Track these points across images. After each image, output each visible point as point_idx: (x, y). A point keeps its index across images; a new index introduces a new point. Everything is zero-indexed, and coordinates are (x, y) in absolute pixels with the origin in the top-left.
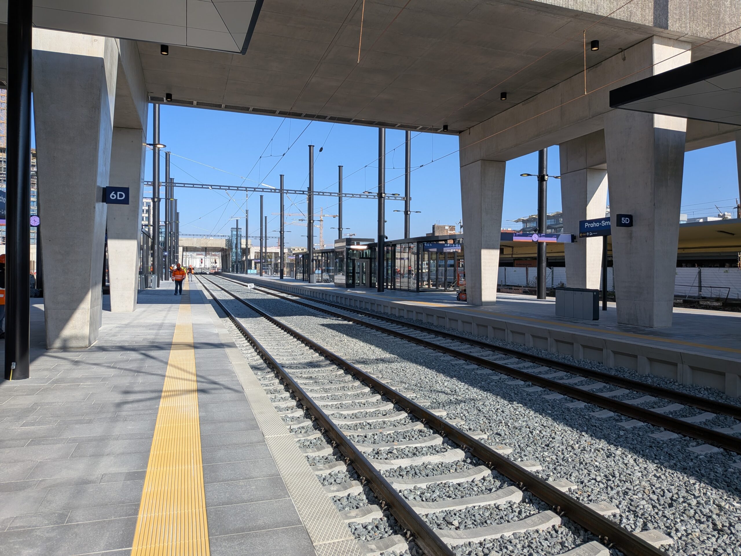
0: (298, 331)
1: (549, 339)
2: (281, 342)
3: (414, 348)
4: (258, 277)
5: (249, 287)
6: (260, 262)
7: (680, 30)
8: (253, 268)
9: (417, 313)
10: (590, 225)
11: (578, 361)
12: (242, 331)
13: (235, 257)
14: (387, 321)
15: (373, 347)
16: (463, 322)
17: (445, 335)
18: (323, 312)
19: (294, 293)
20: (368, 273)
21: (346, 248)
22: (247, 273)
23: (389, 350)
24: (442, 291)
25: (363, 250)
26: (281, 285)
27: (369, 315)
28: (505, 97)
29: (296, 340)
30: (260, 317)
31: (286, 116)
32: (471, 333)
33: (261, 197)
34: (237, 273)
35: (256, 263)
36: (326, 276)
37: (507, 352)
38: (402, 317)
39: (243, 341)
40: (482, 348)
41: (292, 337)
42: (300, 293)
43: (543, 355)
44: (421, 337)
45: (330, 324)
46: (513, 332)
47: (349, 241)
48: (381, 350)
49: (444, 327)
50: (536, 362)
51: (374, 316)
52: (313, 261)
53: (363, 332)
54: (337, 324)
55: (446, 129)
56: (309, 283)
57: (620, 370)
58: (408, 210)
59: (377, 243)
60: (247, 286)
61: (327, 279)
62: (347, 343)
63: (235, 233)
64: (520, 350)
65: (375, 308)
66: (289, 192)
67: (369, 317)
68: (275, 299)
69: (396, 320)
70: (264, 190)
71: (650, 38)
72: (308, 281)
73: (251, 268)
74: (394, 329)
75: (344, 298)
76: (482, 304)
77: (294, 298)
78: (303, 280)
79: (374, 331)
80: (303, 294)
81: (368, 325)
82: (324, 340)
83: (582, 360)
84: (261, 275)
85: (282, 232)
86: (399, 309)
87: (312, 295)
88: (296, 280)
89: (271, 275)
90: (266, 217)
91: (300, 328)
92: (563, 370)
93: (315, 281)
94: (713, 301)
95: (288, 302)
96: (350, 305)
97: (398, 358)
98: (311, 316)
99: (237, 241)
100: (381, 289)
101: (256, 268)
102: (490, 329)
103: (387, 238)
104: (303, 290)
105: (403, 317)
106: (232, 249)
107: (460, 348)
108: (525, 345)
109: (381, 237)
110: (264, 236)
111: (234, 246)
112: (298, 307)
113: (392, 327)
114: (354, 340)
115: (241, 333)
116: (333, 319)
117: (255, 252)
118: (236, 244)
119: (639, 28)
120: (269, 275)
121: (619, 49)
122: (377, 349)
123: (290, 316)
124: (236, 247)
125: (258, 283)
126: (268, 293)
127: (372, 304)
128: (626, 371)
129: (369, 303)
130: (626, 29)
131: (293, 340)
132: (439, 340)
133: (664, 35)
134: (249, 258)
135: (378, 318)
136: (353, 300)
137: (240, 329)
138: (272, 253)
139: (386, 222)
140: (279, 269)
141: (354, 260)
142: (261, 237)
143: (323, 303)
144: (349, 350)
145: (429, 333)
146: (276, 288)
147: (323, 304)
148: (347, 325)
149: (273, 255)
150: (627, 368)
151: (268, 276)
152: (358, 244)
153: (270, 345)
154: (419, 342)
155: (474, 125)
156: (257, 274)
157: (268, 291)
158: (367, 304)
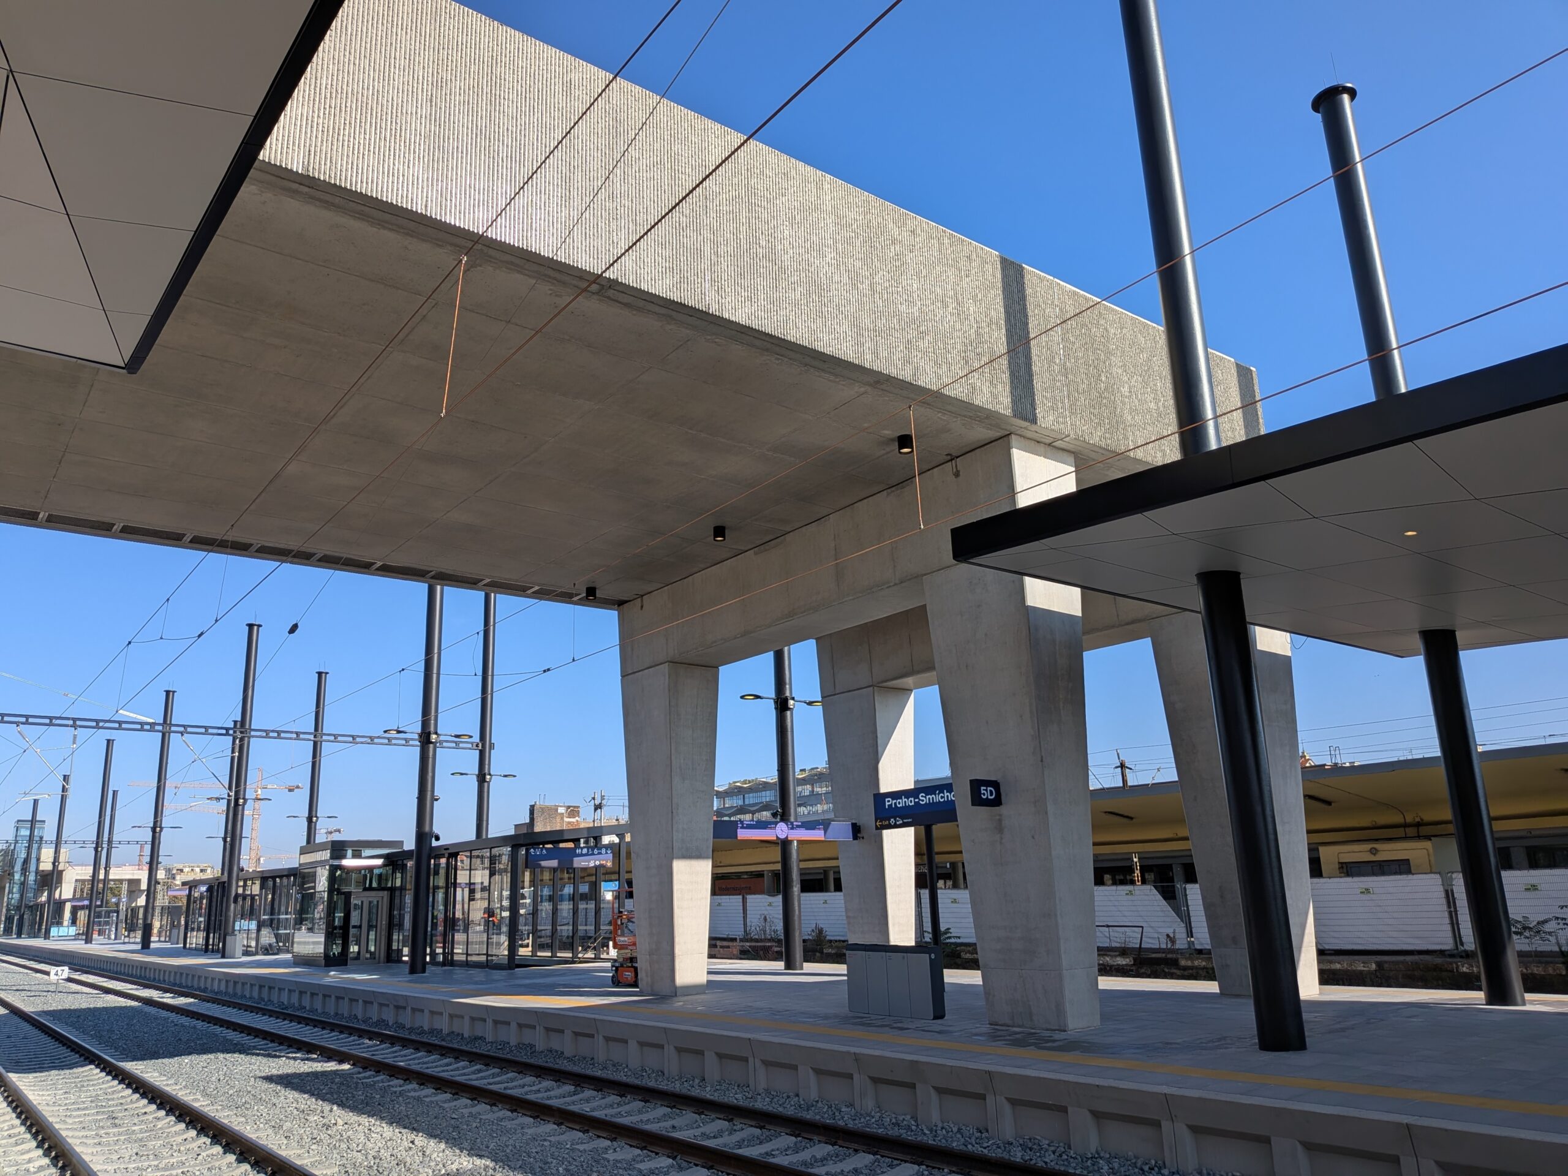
0: (196, 1105)
1: (856, 1076)
2: (151, 1144)
3: (530, 1131)
4: (80, 946)
5: (53, 977)
6: (89, 907)
7: (1056, 427)
8: (66, 923)
9: (520, 1026)
10: (895, 803)
11: (931, 1130)
12: (26, 1118)
13: (16, 896)
14: (442, 1055)
15: (420, 1140)
16: (642, 1044)
17: (602, 1084)
18: (264, 1039)
19: (180, 986)
20: (384, 927)
21: (331, 866)
22: (47, 936)
23: (466, 1145)
24: (566, 962)
25: (371, 869)
26: (144, 966)
27: (393, 1040)
28: (723, 536)
29: (193, 1133)
30: (82, 1066)
31: (210, 548)
32: (663, 1072)
33: (109, 743)
34: (19, 935)
35: (75, 911)
36: (267, 937)
37: (765, 1119)
38: (480, 1038)
39: (29, 1151)
40: (700, 1114)
41: (183, 1126)
42: (196, 986)
43: (845, 1119)
44: (540, 1095)
45: (288, 1075)
46: (766, 1063)
47: (338, 849)
48: (443, 1146)
49: (593, 1059)
50: (840, 1142)
51: (405, 1043)
52: (235, 901)
53: (384, 1090)
54: (308, 1074)
55: (591, 596)
56: (223, 957)
57: (1030, 1145)
58: (487, 771)
59: (411, 851)
60: (47, 973)
61: (270, 945)
62: (346, 1131)
63: (25, 832)
64: (790, 1111)
65: (406, 1019)
66: (189, 729)
67: (393, 1044)
68: (126, 1007)
69: (464, 1048)
70: (124, 726)
71: (1005, 439)
72: (218, 951)
73: (59, 923)
74: (464, 1074)
75: (321, 996)
76: (675, 992)
77: (181, 1001)
78: (206, 950)
79: (414, 1085)
80: (205, 990)
81: (394, 1071)
82: (277, 1128)
83: (940, 1125)
84: (88, 940)
85: (156, 829)
86: (473, 1019)
87: (231, 990)
88: (186, 951)
89: (116, 939)
90: (114, 792)
91: (205, 1094)
92: (908, 1158)
93: (239, 950)
94: (1116, 956)
95: (164, 1013)
96: (337, 1014)
97: (494, 1170)
98: (234, 1052)
99: (29, 854)
100: (419, 966)
101: (74, 921)
102: (710, 1059)
103: (437, 838)
104: (206, 978)
105: (482, 1038)
106: (11, 874)
107: (645, 1117)
108: (797, 1095)
109: (423, 836)
110: (106, 838)
111: (18, 867)
112: (195, 1027)
113: (457, 1069)
114: (365, 1120)
115: (23, 1123)
116: (295, 1059)
117: (76, 881)
118: (26, 861)
119: (987, 418)
120: (109, 938)
121: (947, 455)
122: (432, 1143)
123: (172, 1055)
124: (25, 870)
125: (79, 963)
126: (108, 991)
127: (397, 1007)
128: (1045, 1146)
129: (391, 1006)
130: (965, 416)
131: (185, 1137)
132: (588, 1101)
133: (1029, 434)
134: (57, 896)
135: (418, 1046)
136: (346, 1000)
137: (21, 1113)
138: (121, 881)
139: (437, 800)
140: (140, 921)
141: (348, 895)
142: (97, 843)
143: (264, 1012)
144: (355, 1153)
145: (559, 1080)
146: (128, 975)
147: (264, 1015)
148: (335, 1072)
149: (125, 886)
150: (1045, 1139)
151: (106, 941)
152: (357, 855)
153: (115, 1157)
154: (540, 1111)
155: (652, 589)
156: (76, 937)
157: (105, 984)
158: (384, 1009)
